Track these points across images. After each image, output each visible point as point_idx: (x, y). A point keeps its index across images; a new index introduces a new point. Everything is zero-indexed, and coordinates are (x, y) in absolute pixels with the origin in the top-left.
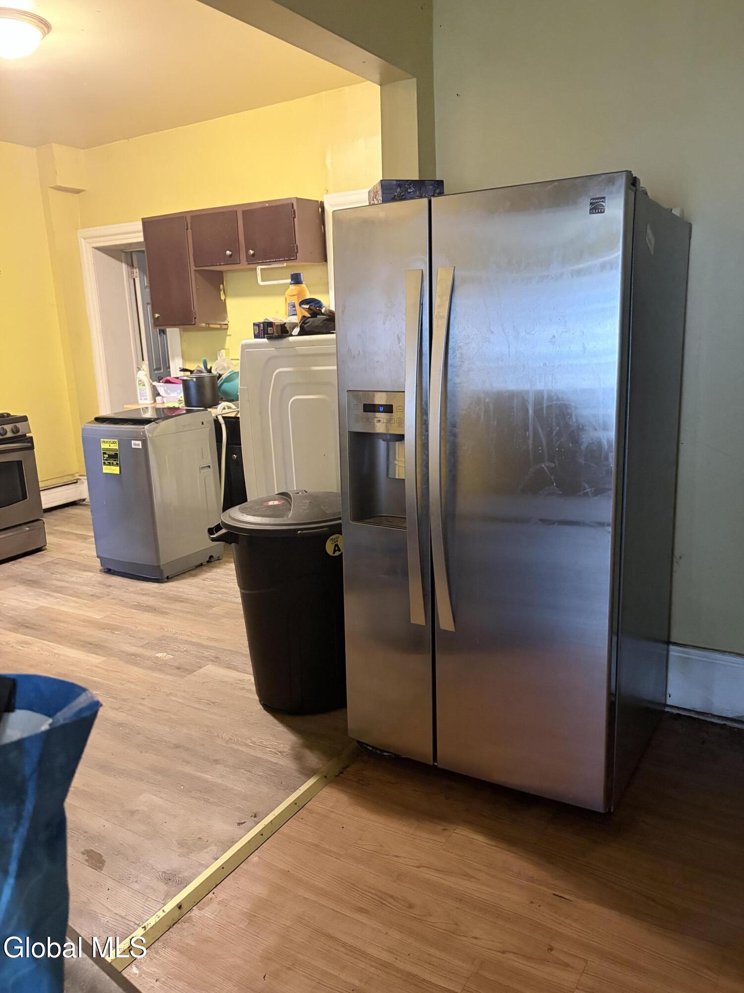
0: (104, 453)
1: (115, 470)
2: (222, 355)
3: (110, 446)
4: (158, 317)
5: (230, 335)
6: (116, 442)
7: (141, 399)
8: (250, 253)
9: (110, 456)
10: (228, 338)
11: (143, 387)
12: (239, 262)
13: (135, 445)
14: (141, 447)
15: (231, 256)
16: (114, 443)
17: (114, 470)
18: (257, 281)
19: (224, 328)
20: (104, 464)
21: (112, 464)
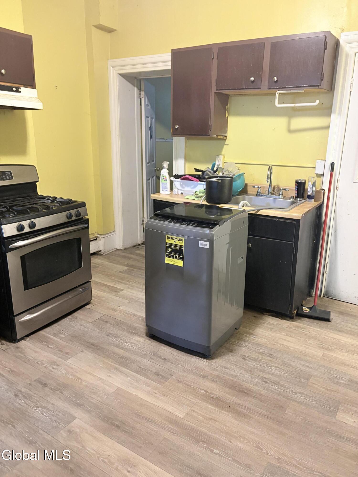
0: (168, 247)
1: (180, 263)
2: (220, 160)
3: (175, 242)
4: (178, 128)
5: (227, 145)
6: (182, 240)
7: (162, 190)
8: (275, 79)
9: (174, 251)
10: (225, 146)
11: (165, 181)
12: (260, 87)
13: (203, 245)
14: (208, 247)
15: (253, 82)
16: (180, 240)
17: (177, 262)
18: (275, 103)
19: (224, 138)
20: (167, 256)
21: (176, 257)
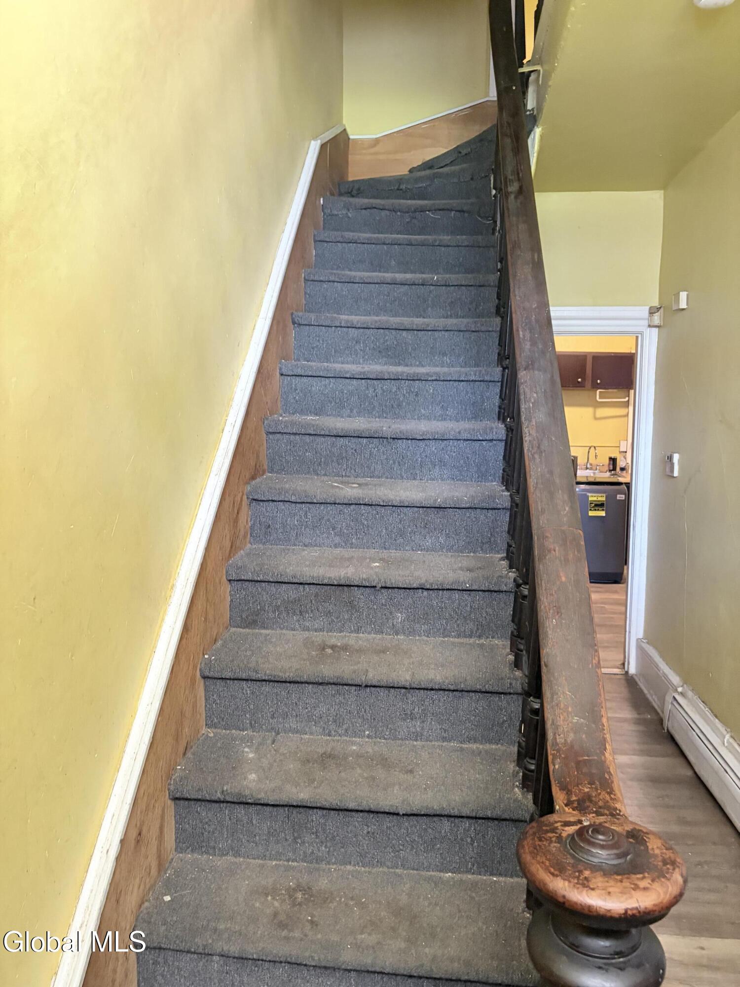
0: (592, 503)
1: (601, 513)
3: (597, 498)
9: (596, 505)
12: (585, 386)
13: (620, 497)
14: (624, 499)
15: (580, 382)
16: (602, 496)
18: (597, 397)
20: (590, 510)
21: (598, 510)
